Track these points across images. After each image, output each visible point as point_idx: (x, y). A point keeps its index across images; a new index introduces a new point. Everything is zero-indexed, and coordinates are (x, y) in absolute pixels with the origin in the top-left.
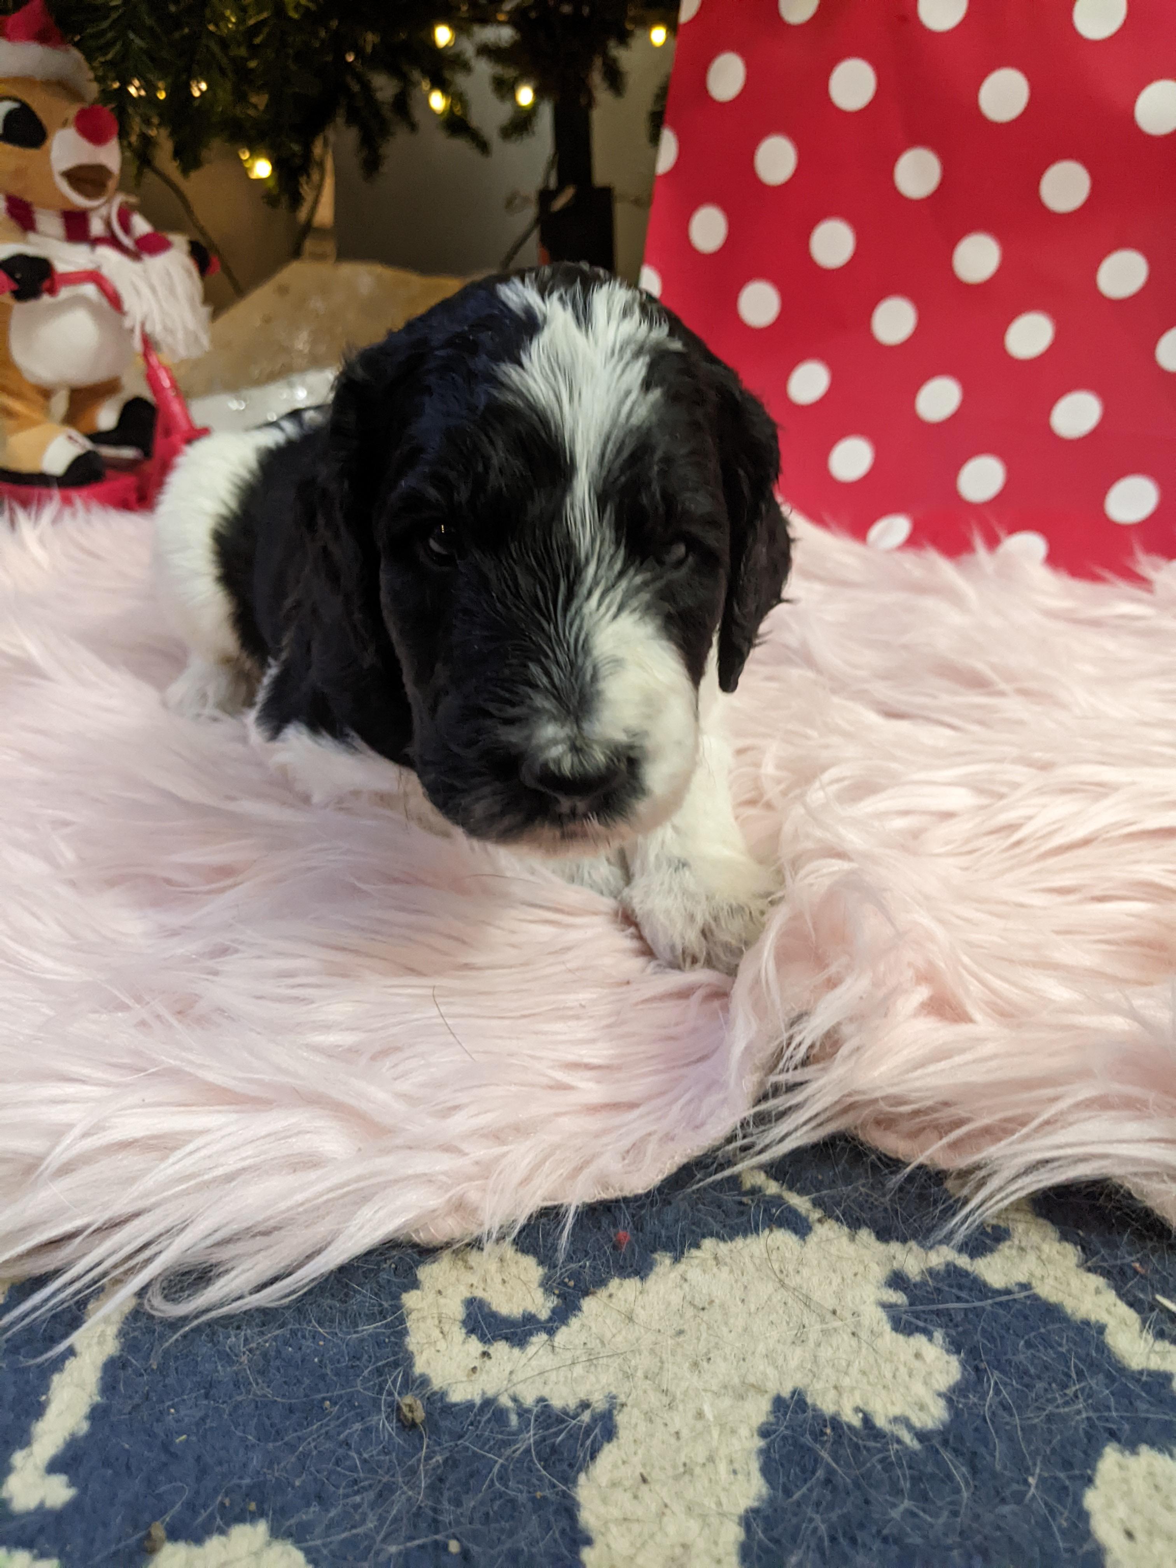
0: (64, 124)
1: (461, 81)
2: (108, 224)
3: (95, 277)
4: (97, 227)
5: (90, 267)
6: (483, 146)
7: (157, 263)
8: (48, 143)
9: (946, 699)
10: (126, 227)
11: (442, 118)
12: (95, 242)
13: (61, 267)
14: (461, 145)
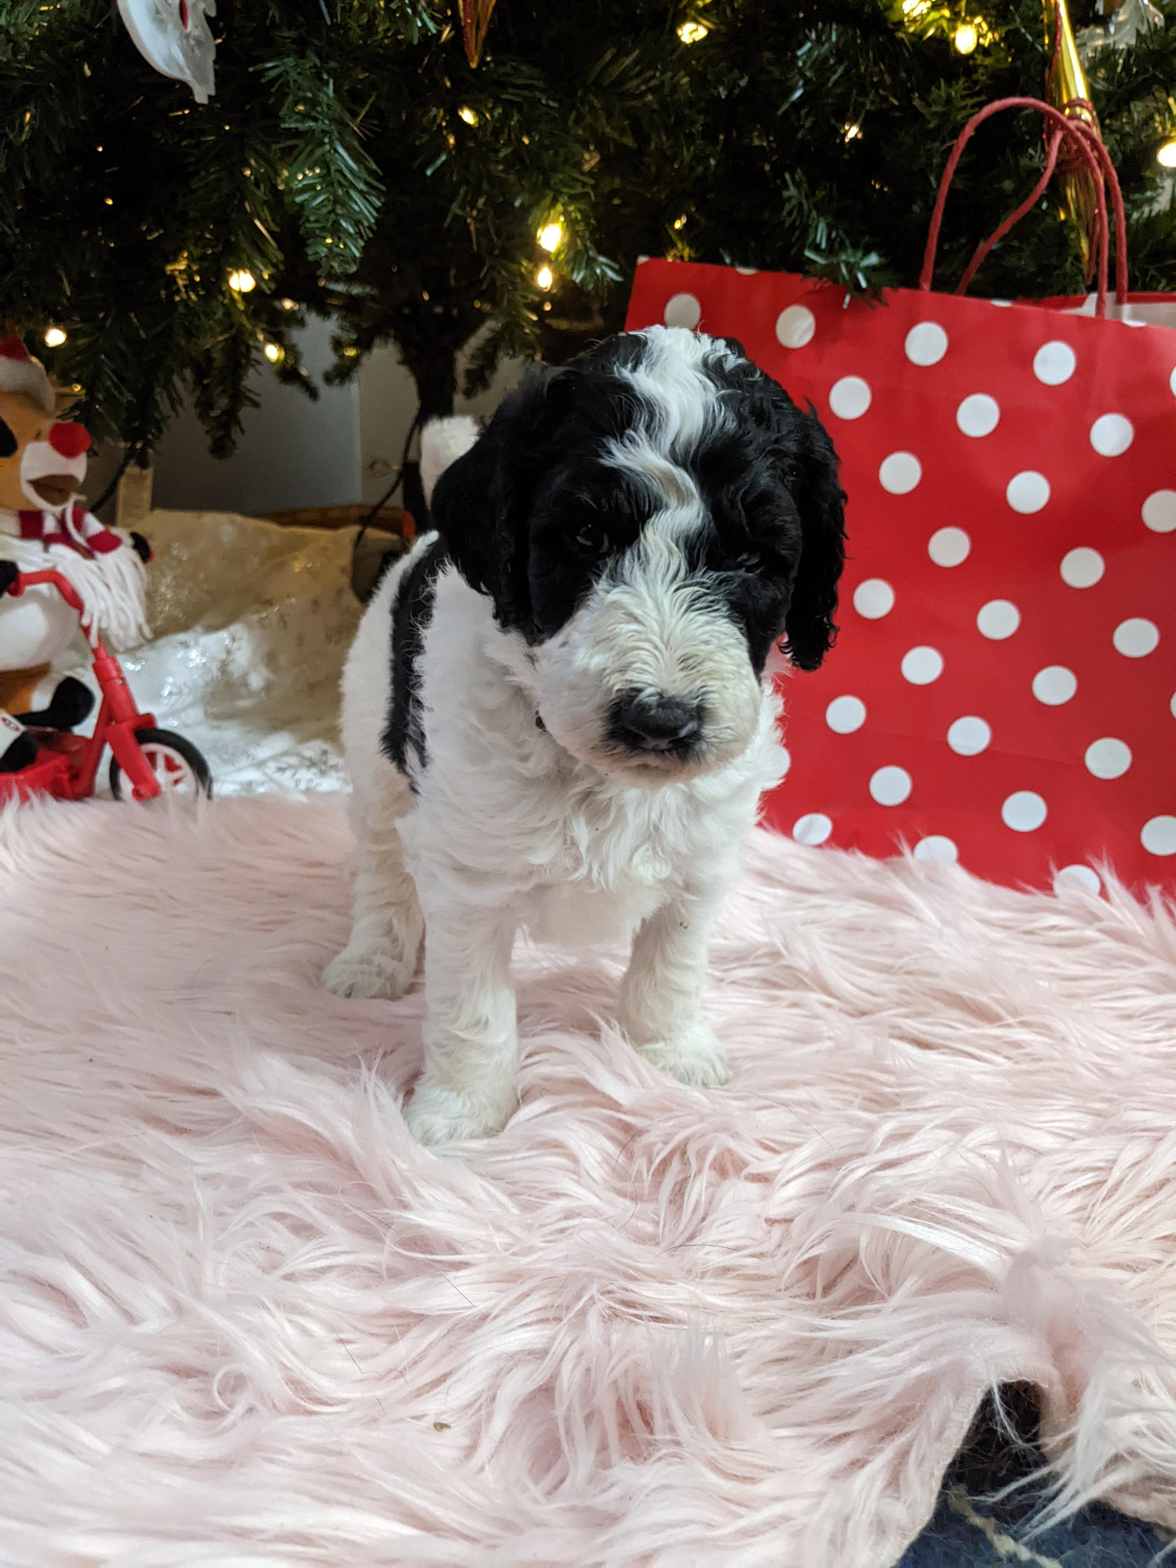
0: (38, 437)
1: (296, 336)
2: (62, 522)
3: (53, 577)
4: (50, 525)
5: (47, 566)
6: (313, 394)
7: (109, 560)
8: (18, 453)
9: (966, 1031)
10: (79, 524)
11: (276, 367)
12: (48, 540)
13: (24, 568)
14: (293, 391)
